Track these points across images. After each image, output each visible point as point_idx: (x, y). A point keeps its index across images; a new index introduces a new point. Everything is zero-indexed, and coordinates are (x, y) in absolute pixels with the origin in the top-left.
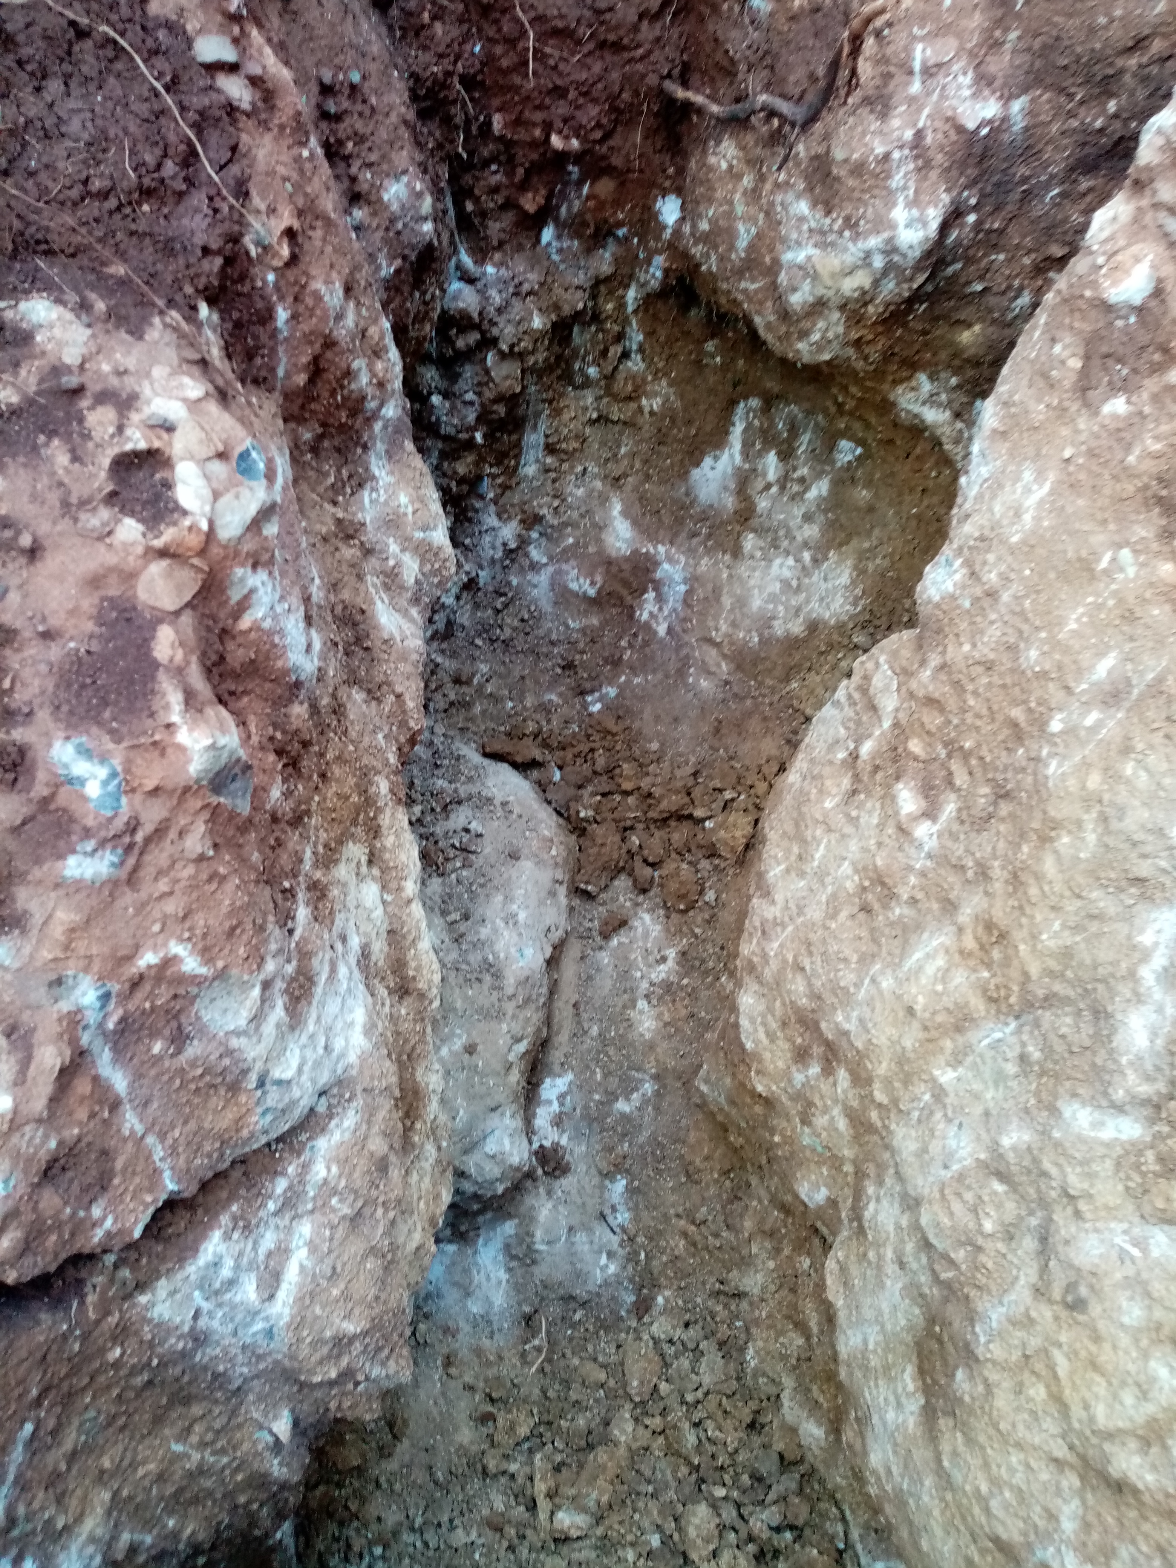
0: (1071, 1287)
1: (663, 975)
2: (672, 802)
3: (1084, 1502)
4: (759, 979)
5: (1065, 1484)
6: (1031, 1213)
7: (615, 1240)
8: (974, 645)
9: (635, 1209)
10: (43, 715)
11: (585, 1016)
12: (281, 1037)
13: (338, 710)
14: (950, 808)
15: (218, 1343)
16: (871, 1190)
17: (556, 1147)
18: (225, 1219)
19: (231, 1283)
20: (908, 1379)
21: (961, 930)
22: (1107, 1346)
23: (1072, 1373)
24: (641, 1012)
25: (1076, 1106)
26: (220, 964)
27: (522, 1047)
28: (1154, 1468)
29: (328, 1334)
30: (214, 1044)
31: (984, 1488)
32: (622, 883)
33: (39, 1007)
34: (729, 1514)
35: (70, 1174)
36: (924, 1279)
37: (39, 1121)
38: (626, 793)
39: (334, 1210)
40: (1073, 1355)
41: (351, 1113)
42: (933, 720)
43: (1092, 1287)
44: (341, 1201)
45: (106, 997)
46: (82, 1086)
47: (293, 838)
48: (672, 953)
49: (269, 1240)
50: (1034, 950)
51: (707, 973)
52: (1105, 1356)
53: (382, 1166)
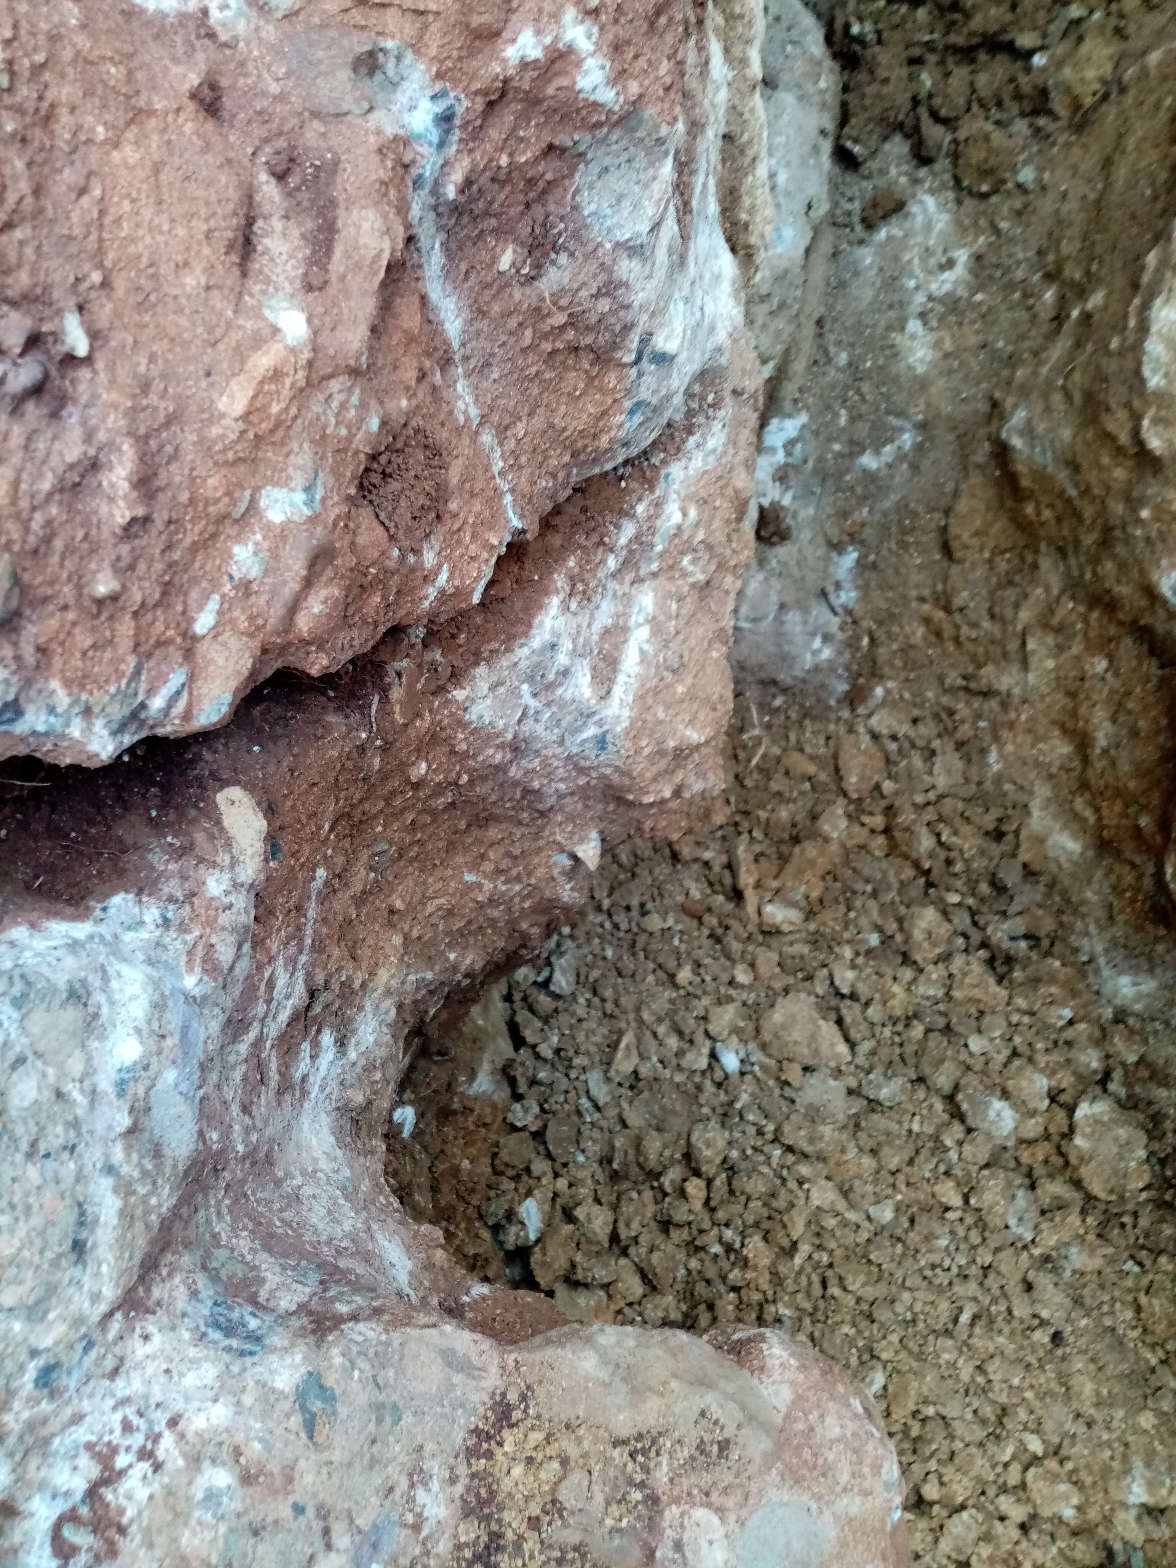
1: (947, 287)
2: (989, 19)
7: (835, 622)
9: (864, 589)
11: (831, 338)
12: (670, 274)
15: (537, 752)
17: (776, 507)
18: (560, 580)
19: (565, 673)
24: (913, 337)
26: (634, 88)
29: (671, 744)
30: (592, 267)
32: (898, 147)
35: (394, 485)
37: (354, 372)
39: (685, 575)
41: (717, 426)
44: (694, 561)
45: (445, 119)
46: (408, 317)
48: (962, 256)
49: (605, 614)
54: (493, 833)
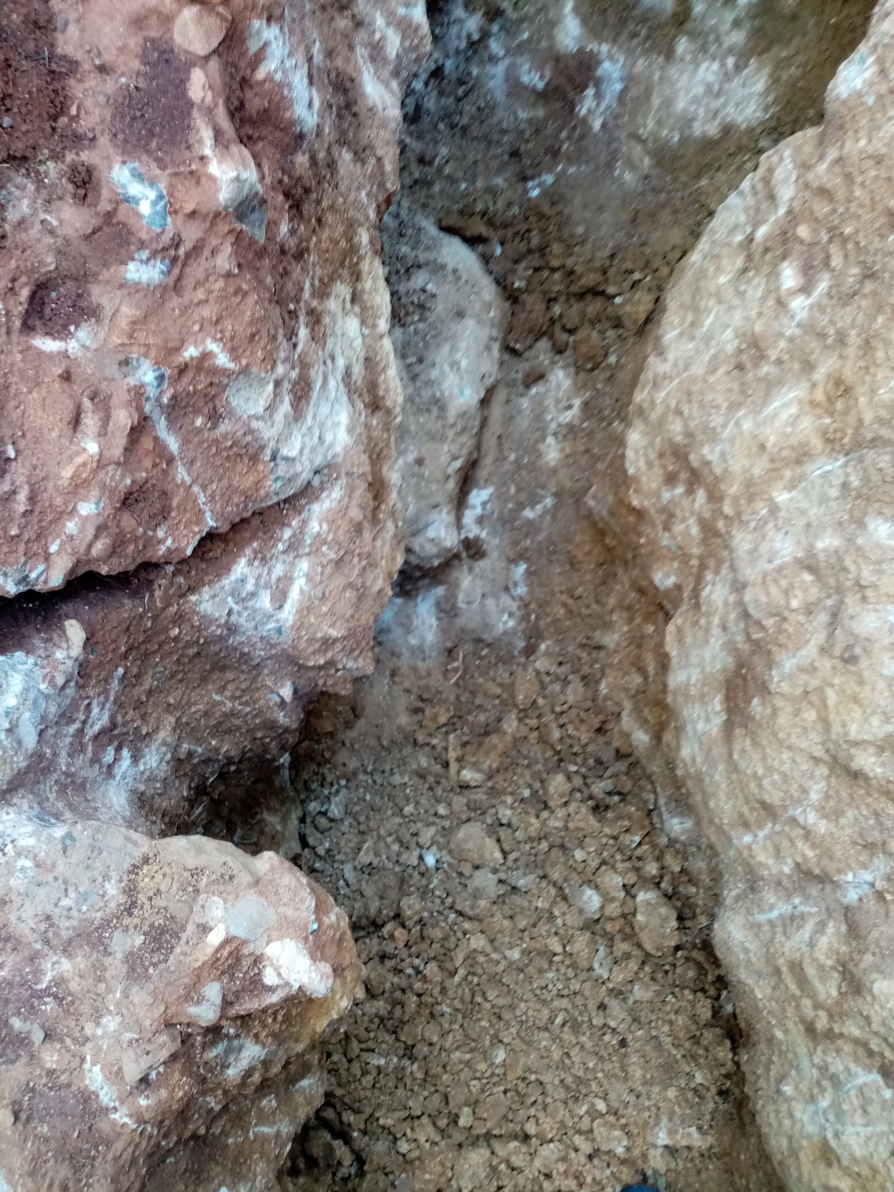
0: (849, 647)
1: (568, 419)
2: (590, 279)
3: (829, 784)
4: (646, 420)
5: (818, 772)
6: (829, 596)
7: (515, 605)
8: (870, 141)
9: (530, 585)
10: (104, 141)
11: (506, 446)
12: (288, 425)
13: (332, 165)
14: (823, 285)
15: (244, 633)
16: (709, 577)
17: (477, 539)
18: (248, 551)
19: (253, 595)
20: (717, 703)
21: (814, 386)
22: (867, 688)
23: (838, 704)
24: (549, 446)
25: (879, 521)
26: (244, 362)
27: (458, 464)
28: (883, 765)
29: (319, 635)
30: (240, 424)
31: (760, 772)
32: (544, 344)
33: (113, 380)
34: (578, 781)
35: (141, 505)
36: (740, 638)
37: (118, 464)
38: (553, 270)
39: (324, 555)
40: (841, 692)
41: (337, 488)
42: (822, 208)
43: (865, 649)
44: (329, 549)
45: (161, 378)
46: (147, 443)
47: (296, 270)
48: (577, 403)
49: (279, 570)
50: (871, 401)
51: (603, 419)
52: (865, 693)
53: (358, 529)
54: (229, 675)
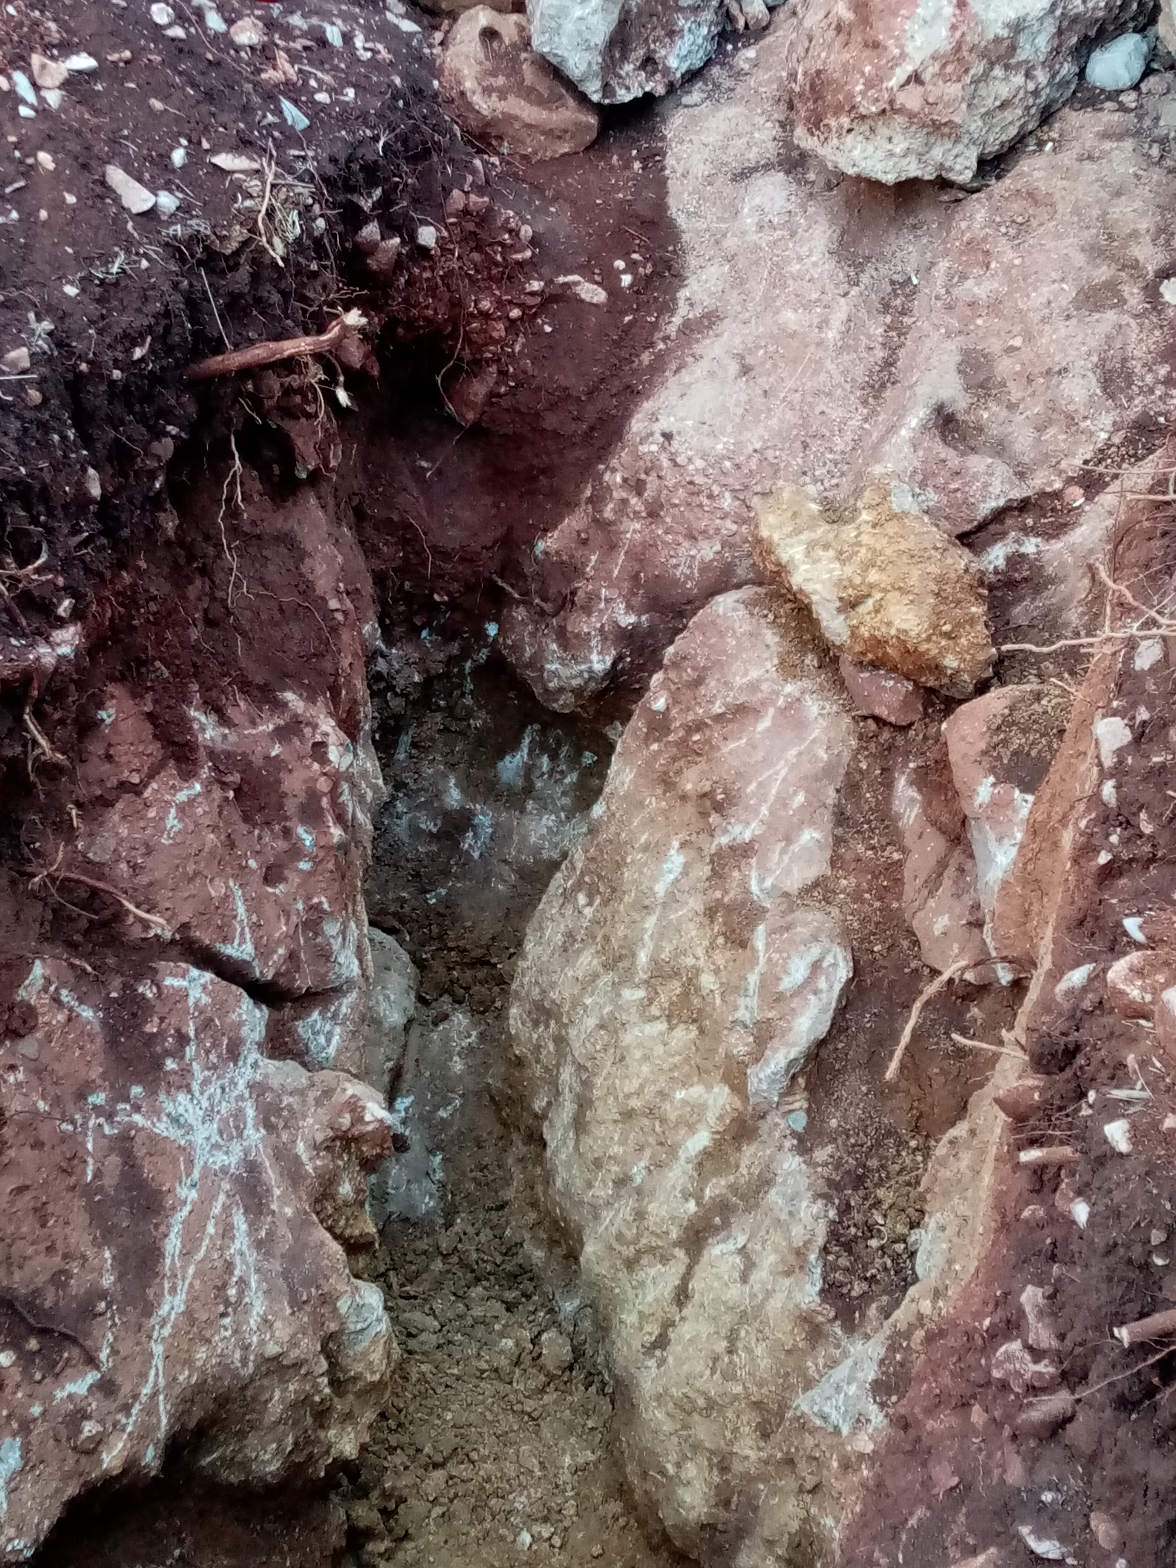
1: (469, 1044)
2: (478, 953)
7: (434, 1187)
11: (422, 1066)
17: (402, 1135)
24: (455, 1062)
27: (390, 1064)
32: (446, 998)
38: (450, 949)
48: (474, 1033)
